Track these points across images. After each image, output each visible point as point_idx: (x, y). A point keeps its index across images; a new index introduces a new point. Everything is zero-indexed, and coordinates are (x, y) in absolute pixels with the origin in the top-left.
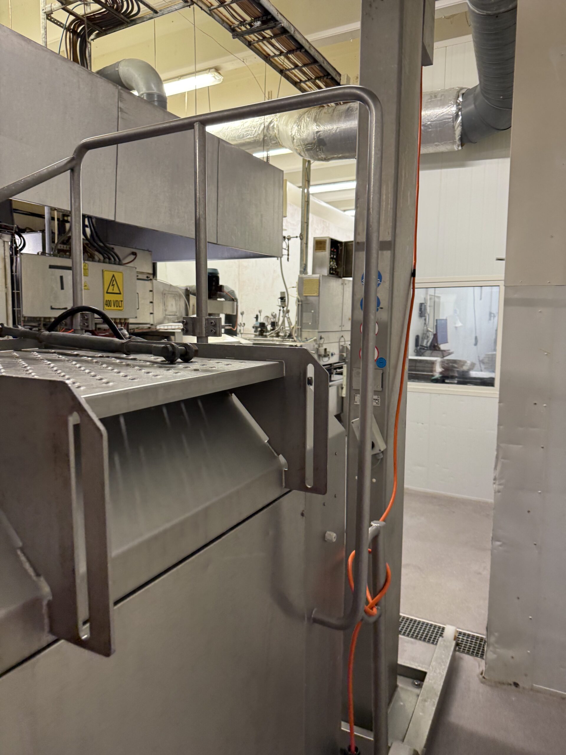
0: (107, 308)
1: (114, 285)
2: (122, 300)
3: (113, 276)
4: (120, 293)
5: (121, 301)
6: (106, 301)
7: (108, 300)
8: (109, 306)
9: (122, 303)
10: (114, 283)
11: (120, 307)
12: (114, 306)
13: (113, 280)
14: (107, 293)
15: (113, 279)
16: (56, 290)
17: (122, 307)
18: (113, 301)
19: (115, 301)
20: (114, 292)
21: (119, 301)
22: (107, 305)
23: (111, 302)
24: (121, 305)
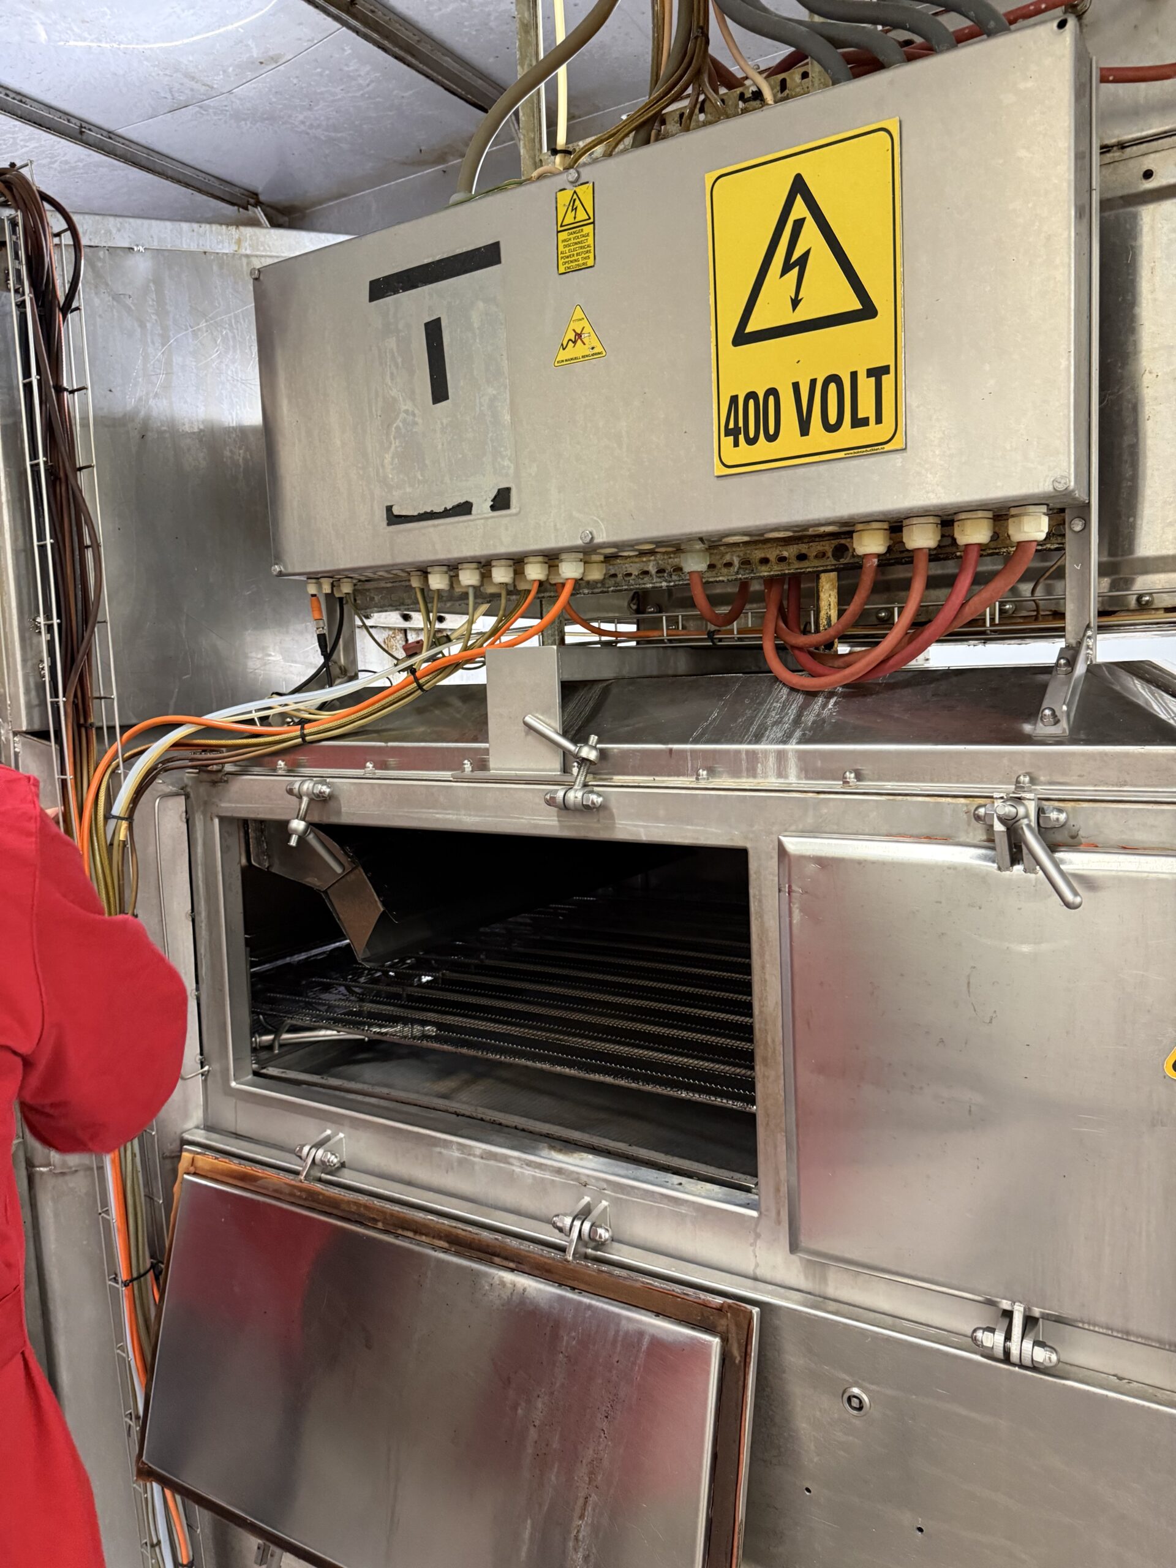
0: (745, 453)
1: (803, 261)
2: (881, 363)
3: (799, 187)
4: (868, 311)
5: (877, 373)
6: (734, 399)
7: (752, 395)
8: (751, 442)
9: (887, 380)
10: (811, 235)
11: (859, 422)
12: (805, 430)
13: (799, 224)
14: (742, 338)
15: (798, 210)
16: (406, 412)
17: (879, 420)
18: (796, 386)
19: (813, 382)
20: (803, 314)
21: (854, 375)
22: (733, 433)
23: (771, 399)
24: (867, 408)
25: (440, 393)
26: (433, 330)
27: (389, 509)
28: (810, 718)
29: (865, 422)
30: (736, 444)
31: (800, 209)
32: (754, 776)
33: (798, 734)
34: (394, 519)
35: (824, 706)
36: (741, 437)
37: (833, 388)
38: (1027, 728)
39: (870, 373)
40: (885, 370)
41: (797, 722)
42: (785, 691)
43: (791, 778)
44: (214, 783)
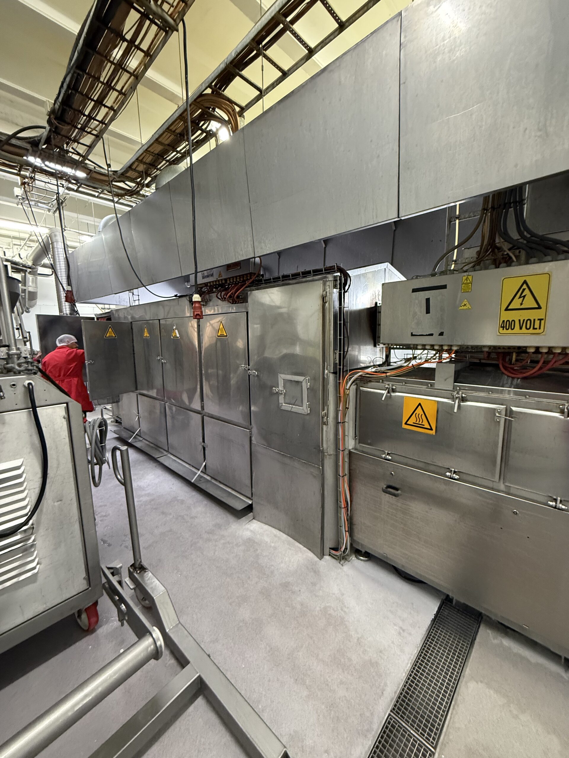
0: (505, 331)
1: (524, 296)
2: (543, 317)
3: (525, 282)
4: (539, 307)
5: (540, 320)
6: (504, 321)
7: (508, 321)
8: (507, 329)
9: (543, 322)
10: (527, 292)
11: (534, 328)
12: (521, 328)
13: (524, 290)
14: (507, 309)
16: (419, 315)
17: (540, 328)
18: (520, 320)
19: (524, 320)
20: (522, 307)
21: (534, 320)
22: (503, 327)
23: (513, 322)
24: (537, 326)
25: (428, 311)
26: (428, 300)
27: (412, 333)
28: (515, 383)
29: (536, 329)
30: (503, 329)
31: (525, 286)
32: (502, 394)
33: (513, 386)
34: (412, 335)
35: (517, 381)
36: (505, 328)
37: (529, 321)
39: (538, 319)
40: (543, 319)
41: (512, 383)
42: (506, 377)
43: (512, 395)
44: (364, 383)
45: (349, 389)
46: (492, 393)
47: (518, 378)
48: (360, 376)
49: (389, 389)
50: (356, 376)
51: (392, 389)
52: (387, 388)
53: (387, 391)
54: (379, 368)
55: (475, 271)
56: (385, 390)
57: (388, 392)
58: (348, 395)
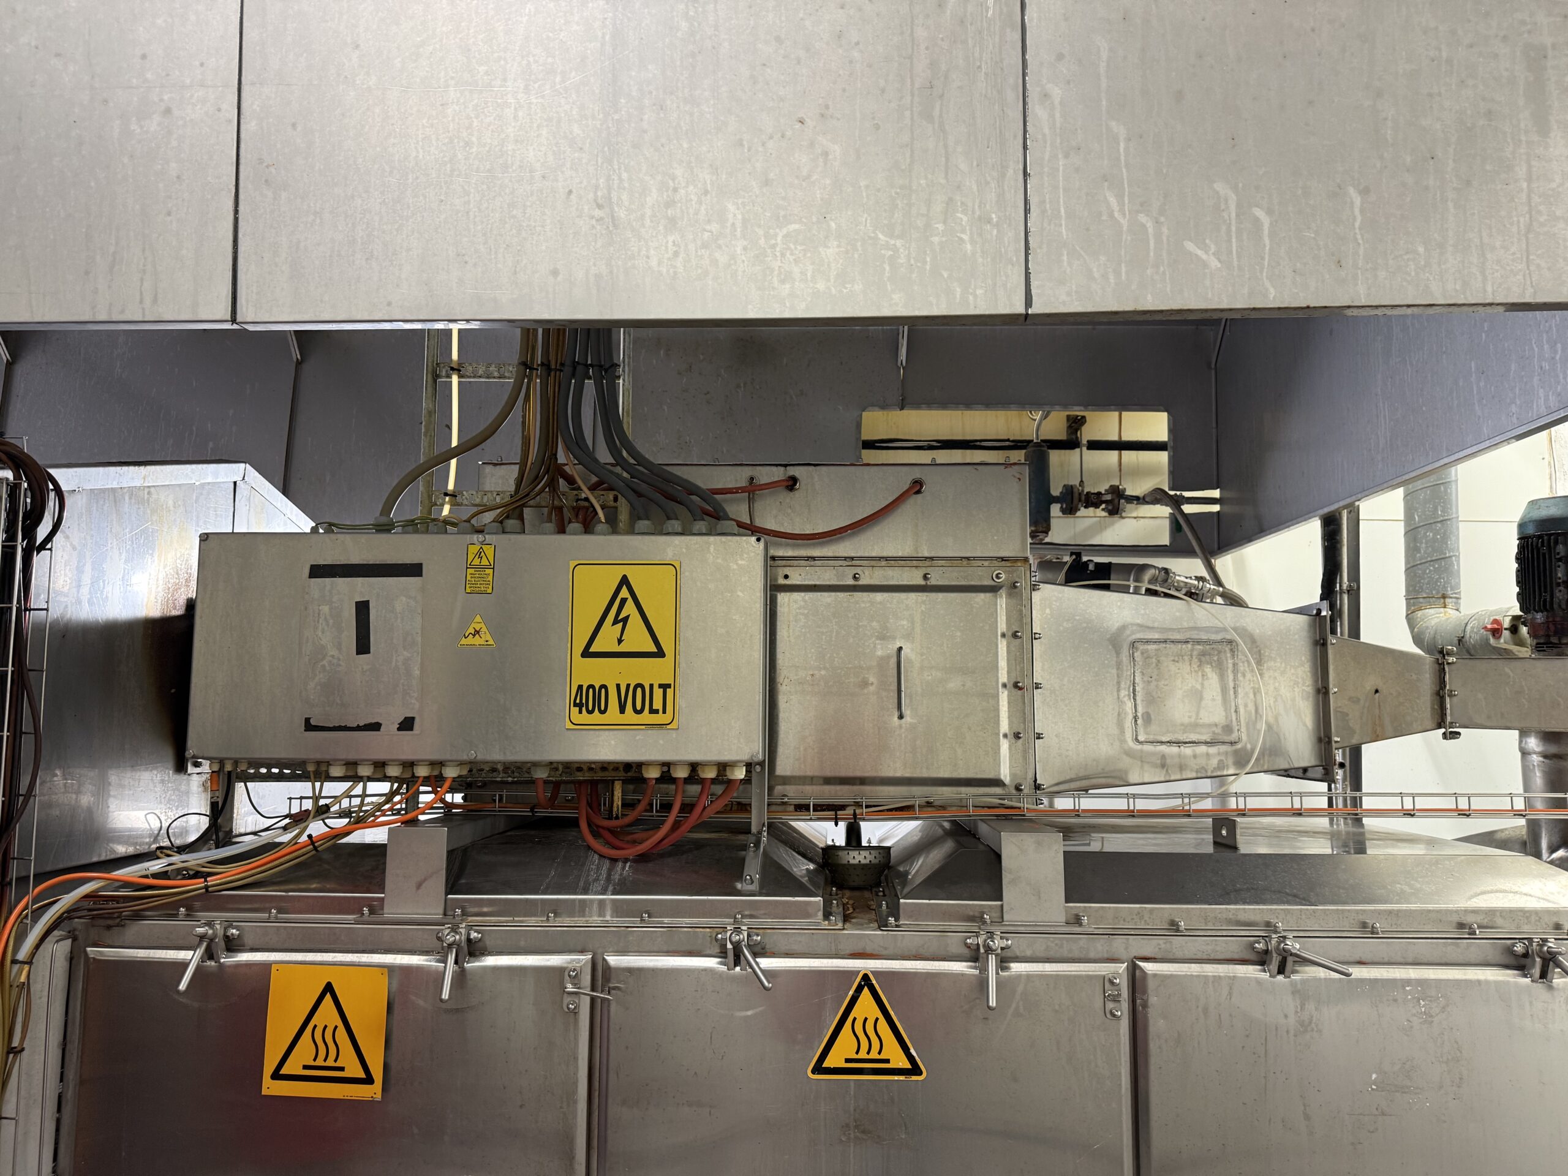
0: (585, 718)
1: (625, 620)
2: (669, 681)
3: (624, 581)
4: (660, 653)
5: (665, 687)
6: (580, 687)
7: (591, 686)
8: (590, 712)
9: (670, 691)
10: (630, 608)
11: (653, 711)
12: (622, 710)
13: (623, 602)
14: (586, 653)
15: (624, 593)
16: (333, 656)
17: (664, 712)
18: (618, 686)
19: (628, 686)
20: (623, 648)
21: (651, 686)
22: (579, 706)
23: (603, 690)
25: (363, 646)
26: (363, 607)
27: (307, 720)
28: (616, 877)
29: (656, 712)
30: (580, 712)
32: (584, 916)
33: (611, 888)
34: (309, 726)
35: (623, 868)
36: (584, 709)
37: (639, 690)
38: (739, 886)
39: (660, 686)
40: (669, 686)
41: (608, 879)
42: (596, 857)
43: (608, 918)
44: (109, 927)
45: (29, 962)
46: (556, 915)
47: (626, 861)
48: (86, 897)
49: (212, 940)
50: (67, 900)
51: (227, 939)
52: (202, 937)
53: (199, 952)
54: (176, 858)
55: (504, 532)
56: (193, 948)
57: (210, 954)
58: (26, 987)
